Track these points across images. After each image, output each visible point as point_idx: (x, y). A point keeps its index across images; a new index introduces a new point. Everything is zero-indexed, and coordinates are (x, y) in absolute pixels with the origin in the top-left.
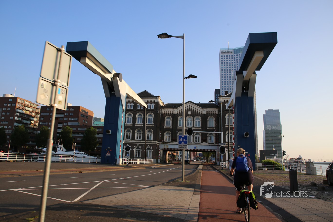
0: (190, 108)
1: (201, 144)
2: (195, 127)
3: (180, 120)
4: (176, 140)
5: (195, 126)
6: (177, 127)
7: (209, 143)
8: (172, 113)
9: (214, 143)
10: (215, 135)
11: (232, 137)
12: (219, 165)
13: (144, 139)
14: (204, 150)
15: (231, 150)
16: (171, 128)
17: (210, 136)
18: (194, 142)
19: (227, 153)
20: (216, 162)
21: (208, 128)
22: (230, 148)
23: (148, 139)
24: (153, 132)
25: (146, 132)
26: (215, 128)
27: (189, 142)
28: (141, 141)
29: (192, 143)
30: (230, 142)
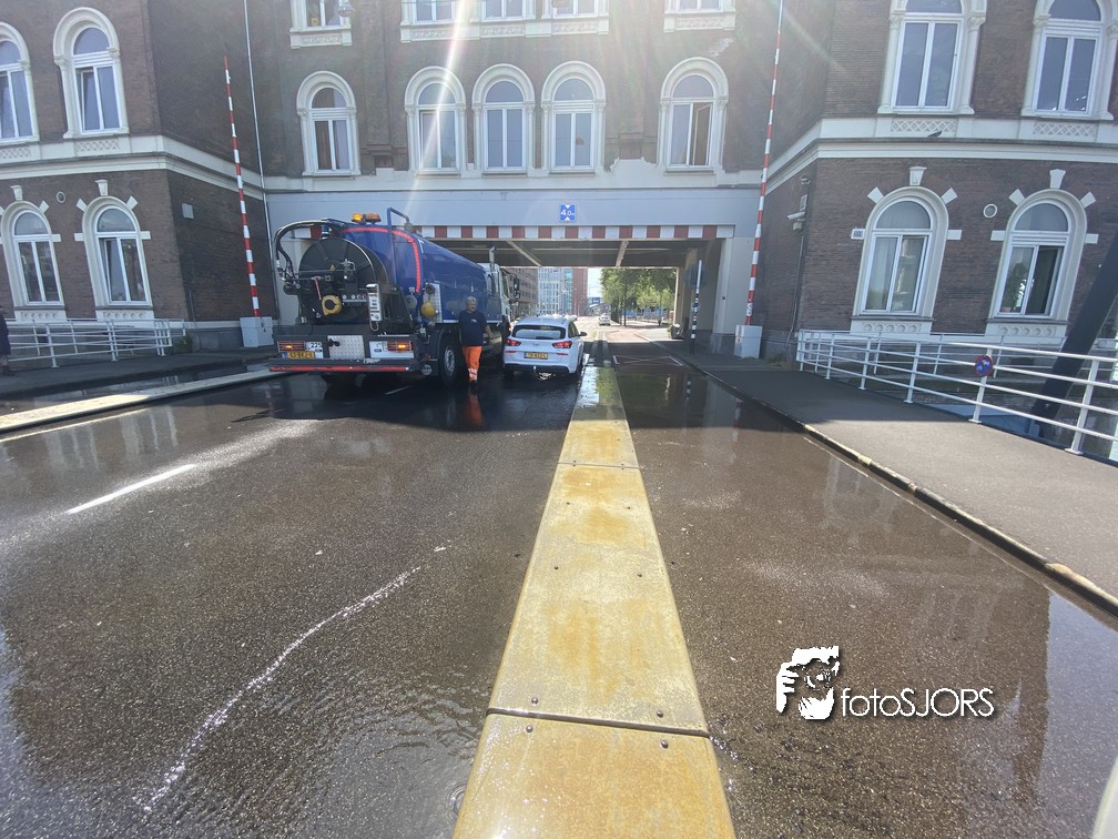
1: (602, 179)
2: (553, 21)
4: (397, 158)
5: (550, 8)
6: (399, 31)
7: (668, 172)
9: (709, 172)
10: (726, 93)
11: (958, 50)
12: (756, 354)
13: (53, 131)
14: (626, 230)
15: (925, 199)
16: (347, 39)
17: (679, 102)
18: (545, 168)
19: (869, 235)
20: (720, 327)
21: (669, 25)
22: (917, 175)
23: (91, 122)
24: (114, 42)
25: (61, 47)
26: (729, 23)
27: (505, 168)
28: (35, 154)
29: (531, 170)
30: (922, 106)
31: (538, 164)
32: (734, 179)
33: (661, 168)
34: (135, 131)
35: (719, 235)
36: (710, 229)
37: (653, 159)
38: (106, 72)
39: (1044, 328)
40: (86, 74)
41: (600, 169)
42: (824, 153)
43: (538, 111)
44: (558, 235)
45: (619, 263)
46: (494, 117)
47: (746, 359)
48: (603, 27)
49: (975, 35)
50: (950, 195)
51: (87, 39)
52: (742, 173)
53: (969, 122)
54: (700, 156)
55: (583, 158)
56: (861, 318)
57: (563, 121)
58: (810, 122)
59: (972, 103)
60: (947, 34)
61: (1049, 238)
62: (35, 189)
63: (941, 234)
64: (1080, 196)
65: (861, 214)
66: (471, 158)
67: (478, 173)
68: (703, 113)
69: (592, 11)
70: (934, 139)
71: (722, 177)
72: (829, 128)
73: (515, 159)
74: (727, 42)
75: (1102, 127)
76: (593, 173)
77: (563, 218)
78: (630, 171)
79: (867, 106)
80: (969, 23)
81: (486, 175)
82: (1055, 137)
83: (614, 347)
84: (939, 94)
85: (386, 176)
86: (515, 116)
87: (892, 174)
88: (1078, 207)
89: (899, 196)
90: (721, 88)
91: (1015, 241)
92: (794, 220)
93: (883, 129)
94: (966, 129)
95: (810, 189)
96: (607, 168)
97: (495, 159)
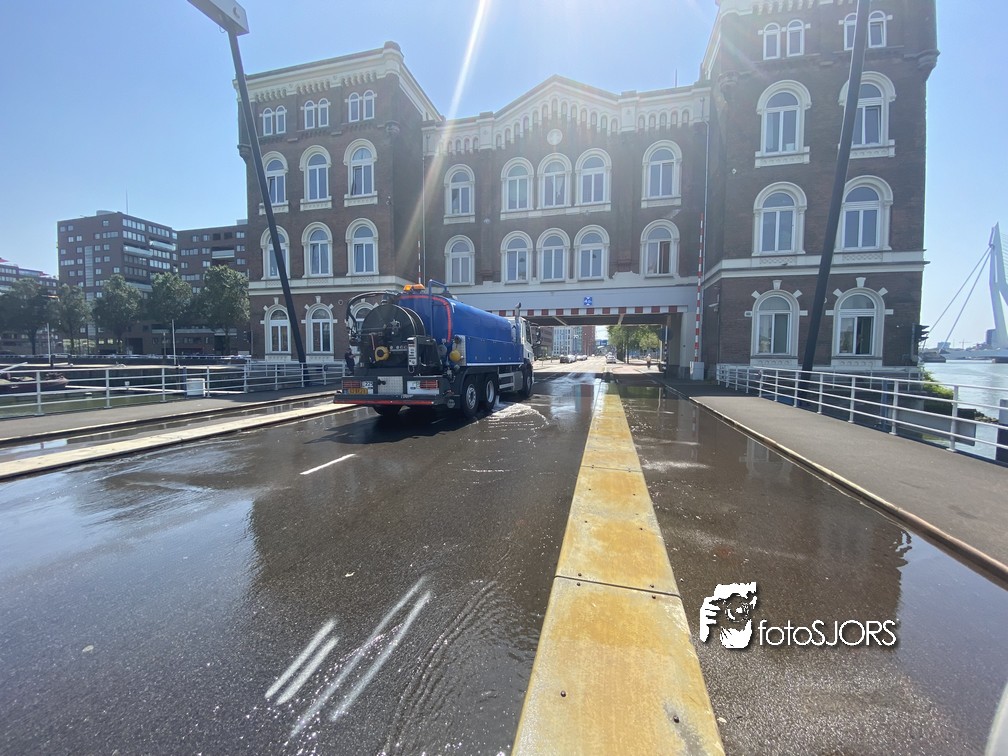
0: (555, 113)
1: (608, 283)
2: (581, 206)
3: (512, 178)
4: (494, 276)
5: (579, 200)
6: (499, 214)
7: (646, 278)
8: (476, 151)
9: (671, 277)
10: (678, 236)
11: (794, 223)
12: (702, 378)
13: (340, 271)
14: (622, 309)
15: (784, 295)
16: (473, 220)
17: (652, 241)
18: (575, 279)
19: (756, 315)
20: (683, 364)
21: (644, 205)
22: (777, 284)
23: (359, 268)
24: (376, 234)
25: (349, 235)
26: (678, 202)
27: (553, 279)
28: (330, 282)
29: (568, 280)
30: (777, 251)
31: (571, 276)
32: (686, 280)
33: (642, 275)
34: (382, 273)
35: (679, 310)
36: (673, 308)
37: (637, 271)
38: (369, 247)
39: (867, 362)
40: (358, 247)
41: (606, 278)
42: (724, 275)
43: (572, 251)
44: (582, 313)
45: (619, 323)
46: (548, 254)
47: (695, 381)
48: (608, 208)
49: (802, 217)
50: (798, 293)
51: (363, 232)
52: (690, 278)
53: (803, 258)
54: (665, 268)
55: (597, 271)
56: (756, 357)
57: (585, 254)
58: (718, 260)
59: (805, 248)
60: (787, 217)
61: (865, 313)
62: (327, 298)
63: (796, 314)
64: (878, 289)
65: (749, 304)
66: (534, 275)
67: (539, 282)
68: (665, 247)
69: (602, 199)
70: (784, 267)
71: (679, 280)
72: (726, 264)
73: (559, 273)
74: (677, 211)
75: (885, 254)
76: (603, 280)
77: (585, 304)
78: (624, 279)
79: (746, 253)
80: (798, 212)
81: (542, 283)
82: (862, 261)
83: (617, 376)
84: (786, 243)
85: (488, 286)
86: (559, 253)
87: (764, 284)
88: (877, 296)
89: (768, 295)
90: (675, 234)
91: (842, 316)
92: (713, 308)
93: (756, 263)
94: (801, 261)
95: (720, 292)
96: (611, 277)
97: (547, 274)
